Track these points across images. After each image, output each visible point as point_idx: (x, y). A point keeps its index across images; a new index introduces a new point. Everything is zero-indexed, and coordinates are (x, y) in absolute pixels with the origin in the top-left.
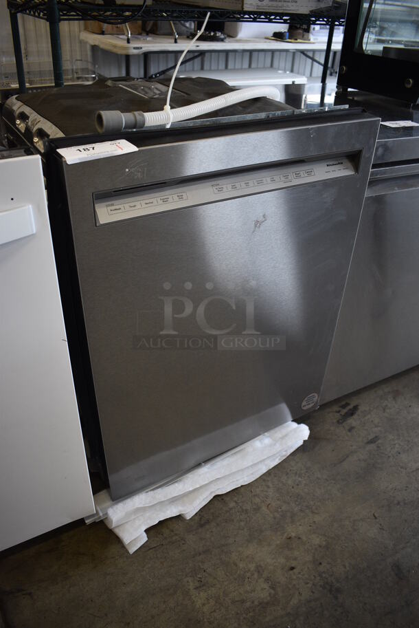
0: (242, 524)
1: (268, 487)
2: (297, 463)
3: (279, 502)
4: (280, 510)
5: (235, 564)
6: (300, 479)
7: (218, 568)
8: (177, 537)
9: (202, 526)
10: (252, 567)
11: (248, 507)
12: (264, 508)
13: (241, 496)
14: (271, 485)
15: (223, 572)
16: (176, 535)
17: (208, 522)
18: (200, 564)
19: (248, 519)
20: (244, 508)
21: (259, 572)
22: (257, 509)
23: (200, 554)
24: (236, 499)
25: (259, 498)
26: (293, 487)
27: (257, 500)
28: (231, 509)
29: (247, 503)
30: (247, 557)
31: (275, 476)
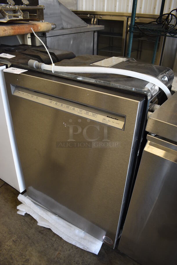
0: (46, 246)
1: (69, 250)
2: (90, 259)
3: (63, 258)
4: (59, 259)
5: (27, 251)
6: (81, 263)
7: (24, 245)
8: (32, 226)
9: (40, 232)
10: (28, 257)
11: (55, 246)
12: (57, 253)
13: (59, 241)
14: (71, 251)
15: (22, 247)
16: (33, 225)
17: (42, 233)
18: (23, 238)
19: (49, 248)
20: (54, 244)
21: (26, 261)
22: (56, 250)
23: (27, 236)
24: (57, 239)
25: (62, 248)
26: (74, 261)
27: (60, 248)
28: (52, 239)
29: (57, 245)
30: (31, 254)
31: (77, 251)
